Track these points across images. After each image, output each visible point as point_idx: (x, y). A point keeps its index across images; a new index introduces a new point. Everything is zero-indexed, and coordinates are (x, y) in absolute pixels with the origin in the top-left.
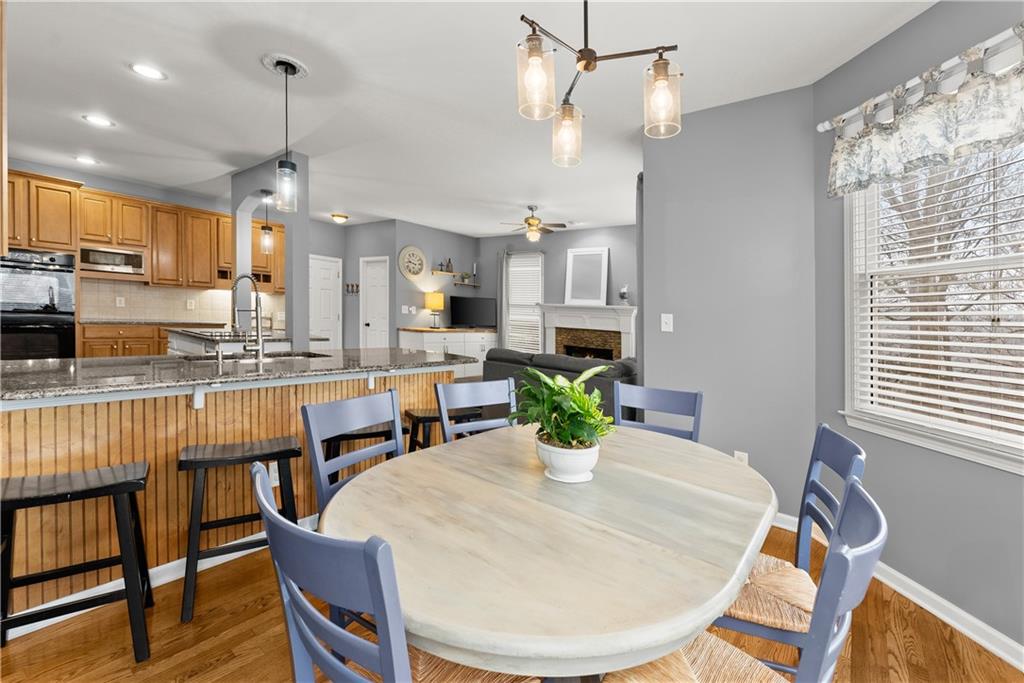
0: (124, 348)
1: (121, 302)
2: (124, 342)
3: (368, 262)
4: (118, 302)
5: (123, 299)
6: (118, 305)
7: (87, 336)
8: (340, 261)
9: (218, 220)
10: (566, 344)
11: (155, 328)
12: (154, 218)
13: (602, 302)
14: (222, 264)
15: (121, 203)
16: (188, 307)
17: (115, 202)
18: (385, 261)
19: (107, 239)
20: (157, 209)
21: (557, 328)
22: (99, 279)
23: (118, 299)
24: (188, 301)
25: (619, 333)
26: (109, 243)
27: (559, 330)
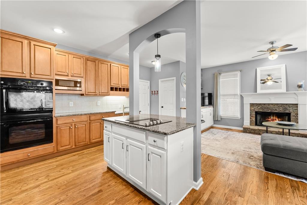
0: (75, 127)
1: (71, 104)
2: (75, 124)
3: (162, 81)
4: (70, 104)
5: (72, 103)
6: (70, 106)
7: (58, 123)
8: (149, 82)
9: (110, 64)
10: (257, 111)
11: (88, 116)
12: (86, 64)
13: (284, 90)
14: (112, 84)
15: (72, 56)
16: (98, 105)
17: (70, 56)
18: (174, 80)
19: (66, 74)
20: (87, 60)
21: (250, 104)
22: (62, 94)
23: (70, 103)
24: (98, 102)
25: (297, 104)
26: (68, 76)
27: (252, 105)
